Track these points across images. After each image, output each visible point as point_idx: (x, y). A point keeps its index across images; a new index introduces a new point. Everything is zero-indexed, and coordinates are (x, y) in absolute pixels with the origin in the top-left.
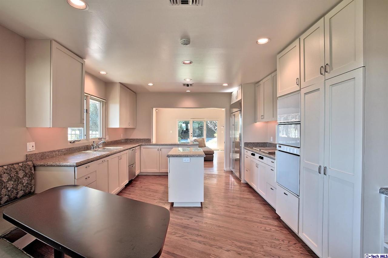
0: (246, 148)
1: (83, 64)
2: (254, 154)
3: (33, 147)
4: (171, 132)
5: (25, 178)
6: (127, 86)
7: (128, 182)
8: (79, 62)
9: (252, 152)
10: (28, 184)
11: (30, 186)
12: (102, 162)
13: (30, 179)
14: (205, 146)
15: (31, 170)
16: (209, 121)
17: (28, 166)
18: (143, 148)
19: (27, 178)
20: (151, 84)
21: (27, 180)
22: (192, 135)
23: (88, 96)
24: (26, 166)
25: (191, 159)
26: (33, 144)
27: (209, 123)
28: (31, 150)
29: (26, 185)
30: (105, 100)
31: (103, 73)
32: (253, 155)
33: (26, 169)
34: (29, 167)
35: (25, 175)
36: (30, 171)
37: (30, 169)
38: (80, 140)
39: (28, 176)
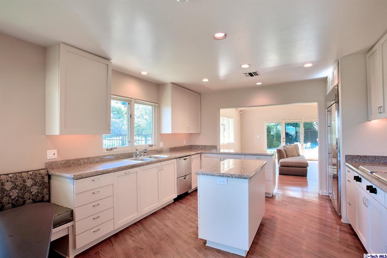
0: (347, 164)
1: (108, 65)
2: (360, 178)
3: (54, 154)
4: (258, 136)
5: (34, 187)
6: (182, 86)
7: (177, 197)
8: (103, 63)
9: (357, 175)
10: (38, 193)
11: (42, 195)
12: (125, 174)
13: (41, 187)
14: (299, 155)
15: (43, 178)
16: (315, 122)
17: (40, 174)
18: (204, 157)
19: (37, 187)
20: (205, 80)
21: (37, 189)
22: (285, 140)
23: (132, 100)
24: (37, 174)
25: (228, 180)
26: (55, 151)
27: (315, 125)
28: (51, 158)
29: (35, 194)
30: (157, 103)
31: (144, 73)
32: (358, 179)
33: (37, 177)
34: (41, 176)
35: (35, 184)
36: (41, 179)
37: (41, 178)
38: (116, 148)
39: (38, 185)
